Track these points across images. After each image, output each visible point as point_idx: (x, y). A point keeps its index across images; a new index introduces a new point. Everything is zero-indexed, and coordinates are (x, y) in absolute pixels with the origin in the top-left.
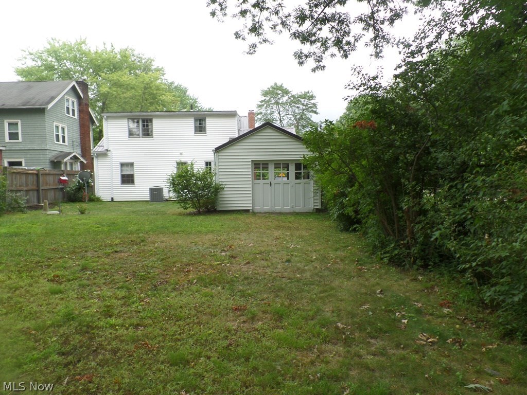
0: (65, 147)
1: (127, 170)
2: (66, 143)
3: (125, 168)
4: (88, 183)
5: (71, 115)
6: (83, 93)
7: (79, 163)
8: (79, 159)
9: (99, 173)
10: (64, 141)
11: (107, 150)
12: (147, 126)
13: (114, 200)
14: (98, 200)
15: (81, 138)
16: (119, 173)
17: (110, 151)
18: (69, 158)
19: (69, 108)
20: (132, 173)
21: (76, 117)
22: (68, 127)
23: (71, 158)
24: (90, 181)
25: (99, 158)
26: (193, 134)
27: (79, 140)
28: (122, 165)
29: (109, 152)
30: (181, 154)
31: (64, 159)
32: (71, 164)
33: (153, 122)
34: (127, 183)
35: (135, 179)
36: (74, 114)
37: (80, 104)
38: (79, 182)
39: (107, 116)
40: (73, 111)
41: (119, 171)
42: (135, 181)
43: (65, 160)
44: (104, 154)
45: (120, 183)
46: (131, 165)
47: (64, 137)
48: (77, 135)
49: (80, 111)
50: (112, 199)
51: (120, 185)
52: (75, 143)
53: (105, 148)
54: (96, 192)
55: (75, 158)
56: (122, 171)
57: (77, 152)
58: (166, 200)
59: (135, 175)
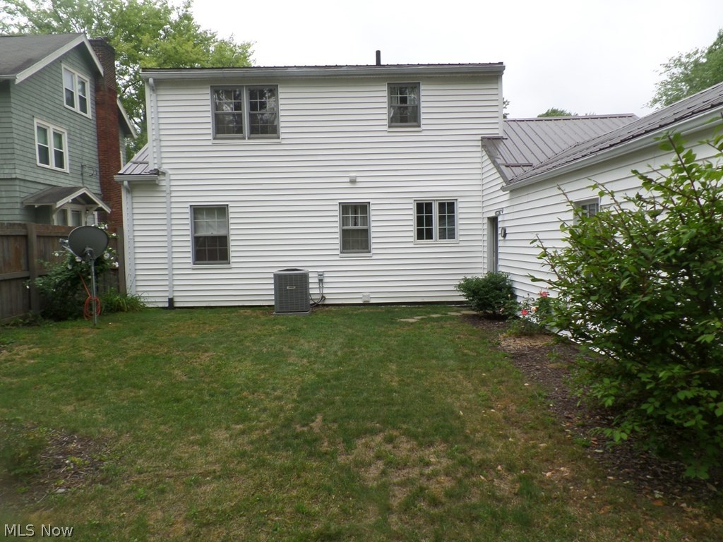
0: (62, 176)
1: (209, 226)
2: (67, 169)
3: (204, 220)
4: (100, 261)
5: (77, 108)
6: (103, 65)
7: (96, 213)
8: (95, 203)
9: (136, 233)
10: (60, 162)
11: (157, 172)
12: (263, 105)
13: (177, 305)
14: (134, 306)
15: (100, 160)
16: (189, 233)
17: (164, 174)
18: (69, 199)
19: (72, 93)
20: (222, 233)
21: (89, 114)
22: (68, 134)
23: (75, 201)
24: (107, 256)
25: (136, 194)
26: (386, 128)
27: (95, 165)
28: (197, 211)
29: (161, 178)
30: (353, 182)
31: (55, 202)
32: (77, 215)
33: (281, 96)
34: (209, 260)
35: (232, 249)
36: (83, 108)
37: (97, 89)
38: (73, 261)
39: (154, 80)
40: (83, 101)
41: (189, 227)
42: (232, 254)
43: (59, 204)
44: (150, 183)
45: (190, 260)
46: (222, 210)
47: (59, 156)
48: (90, 154)
49: (98, 104)
50: (171, 301)
51: (191, 266)
52: (86, 169)
53: (152, 167)
54: (128, 284)
55: (85, 200)
56: (195, 227)
57: (91, 189)
58: (316, 305)
59: (232, 238)
